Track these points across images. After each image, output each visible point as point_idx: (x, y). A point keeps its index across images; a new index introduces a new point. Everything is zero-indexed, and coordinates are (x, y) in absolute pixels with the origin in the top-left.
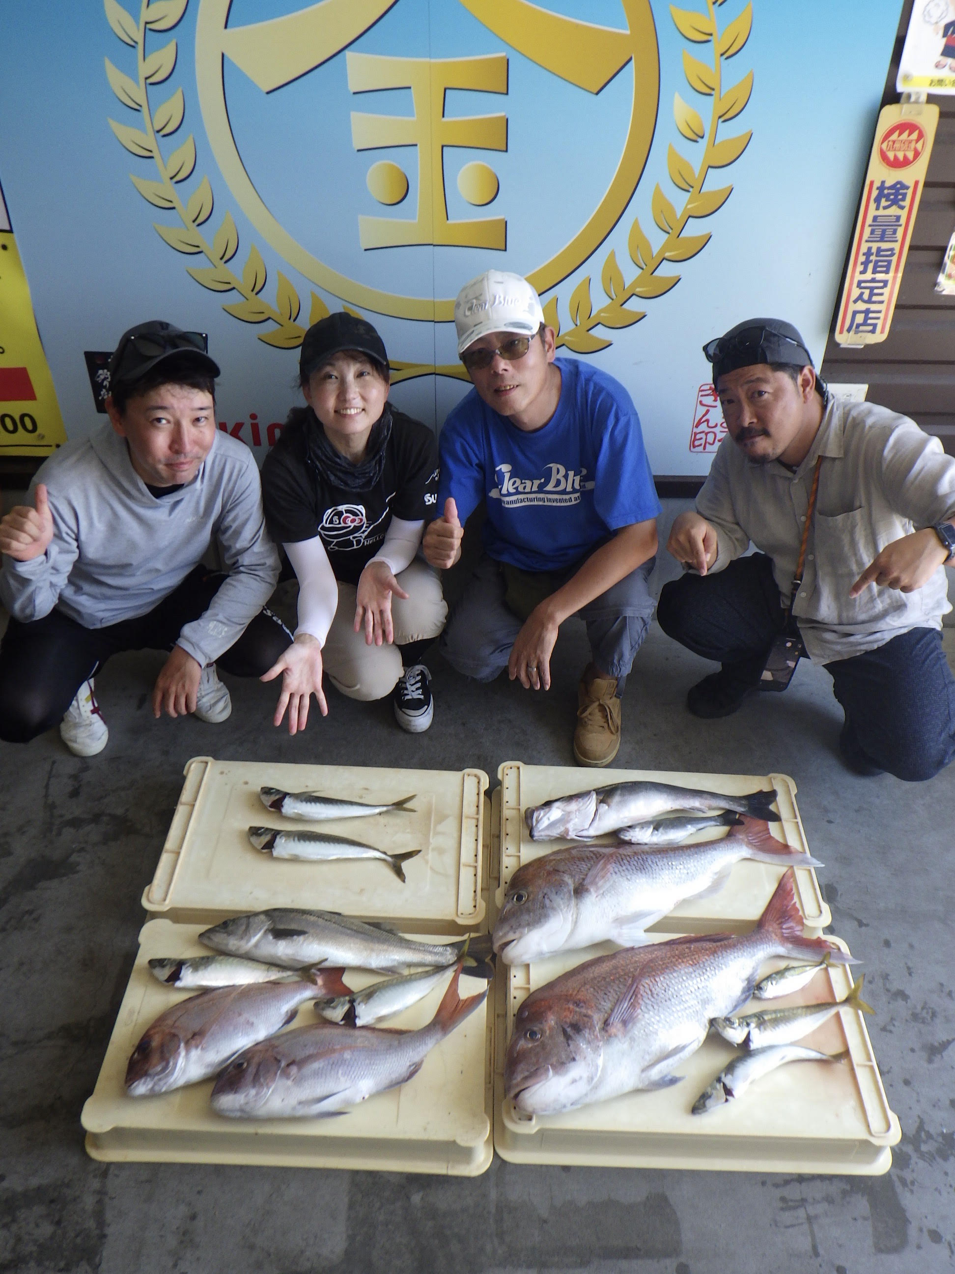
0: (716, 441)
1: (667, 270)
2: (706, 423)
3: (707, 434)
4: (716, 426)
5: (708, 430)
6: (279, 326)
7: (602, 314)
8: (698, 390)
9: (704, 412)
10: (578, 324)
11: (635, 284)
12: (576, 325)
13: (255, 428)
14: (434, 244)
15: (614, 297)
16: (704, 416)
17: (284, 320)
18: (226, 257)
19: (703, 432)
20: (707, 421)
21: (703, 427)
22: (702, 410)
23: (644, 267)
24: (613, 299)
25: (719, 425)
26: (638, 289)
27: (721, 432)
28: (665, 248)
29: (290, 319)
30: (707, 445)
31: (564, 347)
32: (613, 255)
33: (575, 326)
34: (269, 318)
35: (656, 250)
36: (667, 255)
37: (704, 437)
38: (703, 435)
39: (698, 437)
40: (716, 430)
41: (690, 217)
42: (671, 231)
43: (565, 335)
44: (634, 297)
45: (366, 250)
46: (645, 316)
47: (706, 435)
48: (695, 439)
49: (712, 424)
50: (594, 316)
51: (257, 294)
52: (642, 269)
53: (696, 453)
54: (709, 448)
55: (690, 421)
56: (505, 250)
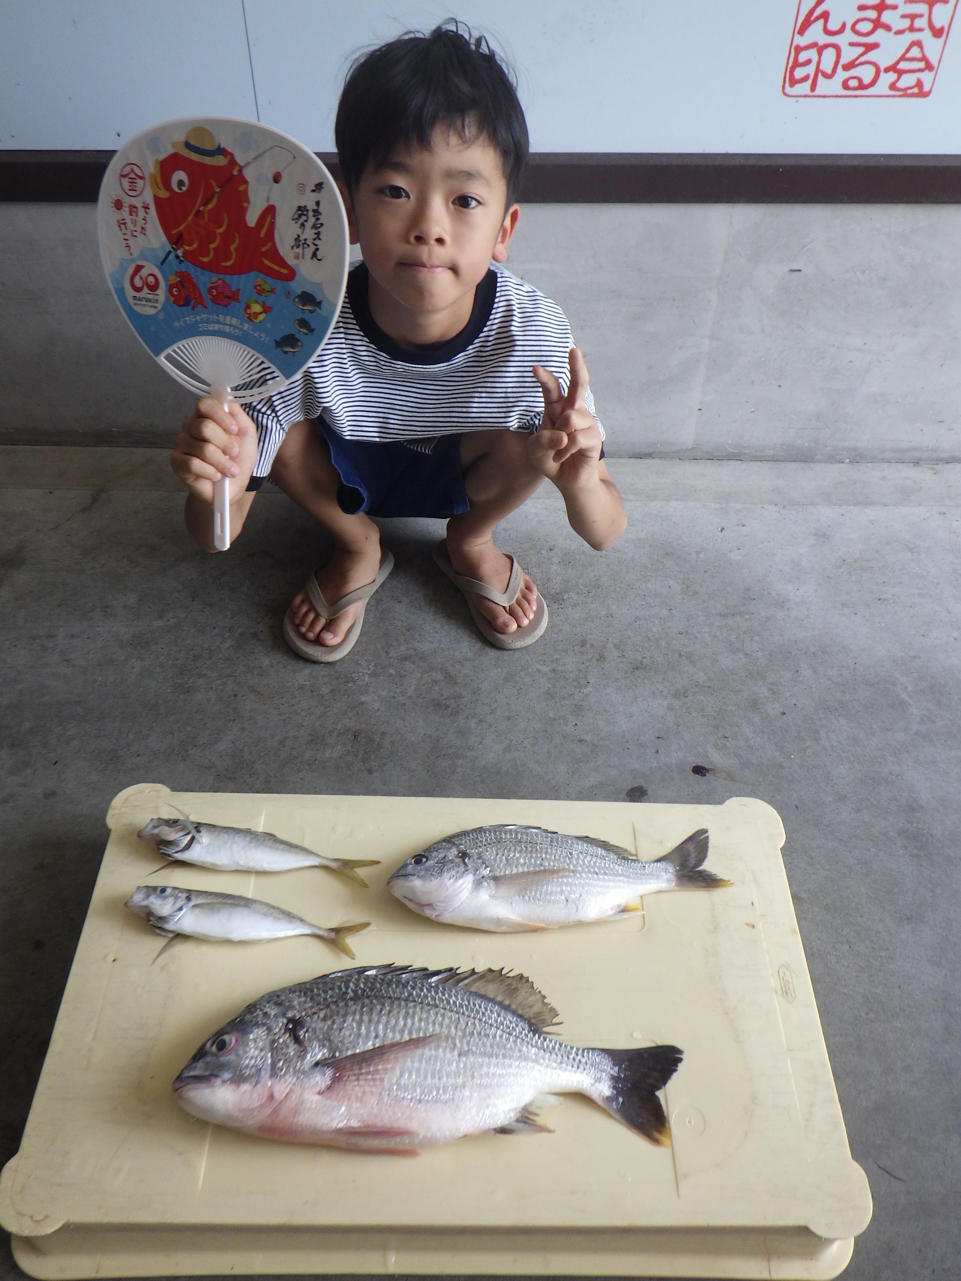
0: (840, 68)
2: (821, 22)
3: (821, 49)
4: (839, 31)
5: (823, 39)
19: (814, 45)
20: (825, 16)
21: (815, 33)
25: (848, 27)
27: (852, 44)
30: (820, 78)
37: (815, 58)
38: (812, 54)
39: (803, 57)
40: (842, 40)
47: (820, 53)
48: (796, 65)
49: (833, 25)
53: (795, 99)
54: (823, 85)
55: (788, 25)
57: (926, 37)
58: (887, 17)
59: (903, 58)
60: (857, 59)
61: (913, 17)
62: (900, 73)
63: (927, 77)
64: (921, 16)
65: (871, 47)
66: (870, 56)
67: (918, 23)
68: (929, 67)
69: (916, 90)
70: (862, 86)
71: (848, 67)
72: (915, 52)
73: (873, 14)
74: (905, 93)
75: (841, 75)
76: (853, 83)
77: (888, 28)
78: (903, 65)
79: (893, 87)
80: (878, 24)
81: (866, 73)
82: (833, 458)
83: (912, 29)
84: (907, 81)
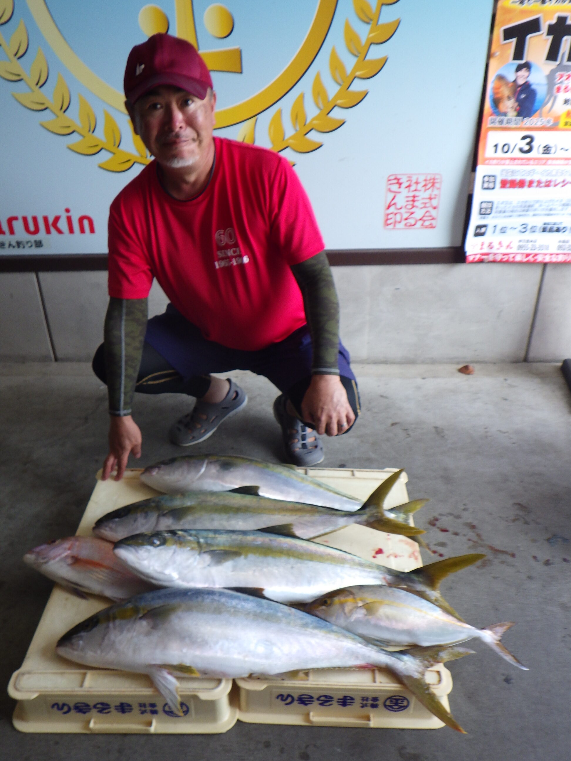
0: (403, 220)
1: (358, 86)
2: (394, 206)
3: (396, 214)
4: (401, 209)
5: (396, 211)
6: (83, 138)
7: (314, 122)
8: (387, 180)
9: (392, 197)
10: (298, 130)
11: (337, 97)
12: (296, 131)
13: (69, 220)
15: (322, 108)
16: (393, 199)
17: (85, 132)
18: (41, 83)
19: (391, 213)
20: (395, 204)
21: (392, 209)
22: (391, 196)
23: (342, 84)
24: (321, 110)
25: (403, 207)
26: (338, 101)
27: (406, 212)
28: (356, 69)
29: (89, 131)
30: (397, 223)
31: (289, 148)
32: (319, 75)
34: (74, 131)
35: (349, 70)
36: (358, 73)
37: (394, 217)
38: (392, 216)
39: (390, 217)
40: (401, 211)
41: (371, 44)
42: (359, 55)
43: (289, 139)
44: (336, 108)
46: (344, 123)
48: (387, 220)
49: (399, 206)
50: (309, 123)
51: (65, 111)
52: (340, 85)
53: (389, 230)
54: (398, 226)
55: (382, 206)
56: (241, 73)
57: (430, 209)
58: (416, 204)
59: (424, 216)
60: (408, 216)
61: (425, 203)
62: (425, 221)
63: (433, 222)
64: (428, 203)
65: (412, 213)
66: (413, 216)
67: (428, 205)
68: (433, 219)
69: (430, 226)
70: (411, 226)
71: (406, 219)
72: (427, 214)
73: (411, 203)
74: (427, 227)
75: (404, 222)
76: (408, 224)
77: (417, 207)
78: (425, 218)
79: (422, 225)
80: (413, 206)
81: (412, 221)
82: (423, 362)
83: (425, 207)
84: (427, 223)
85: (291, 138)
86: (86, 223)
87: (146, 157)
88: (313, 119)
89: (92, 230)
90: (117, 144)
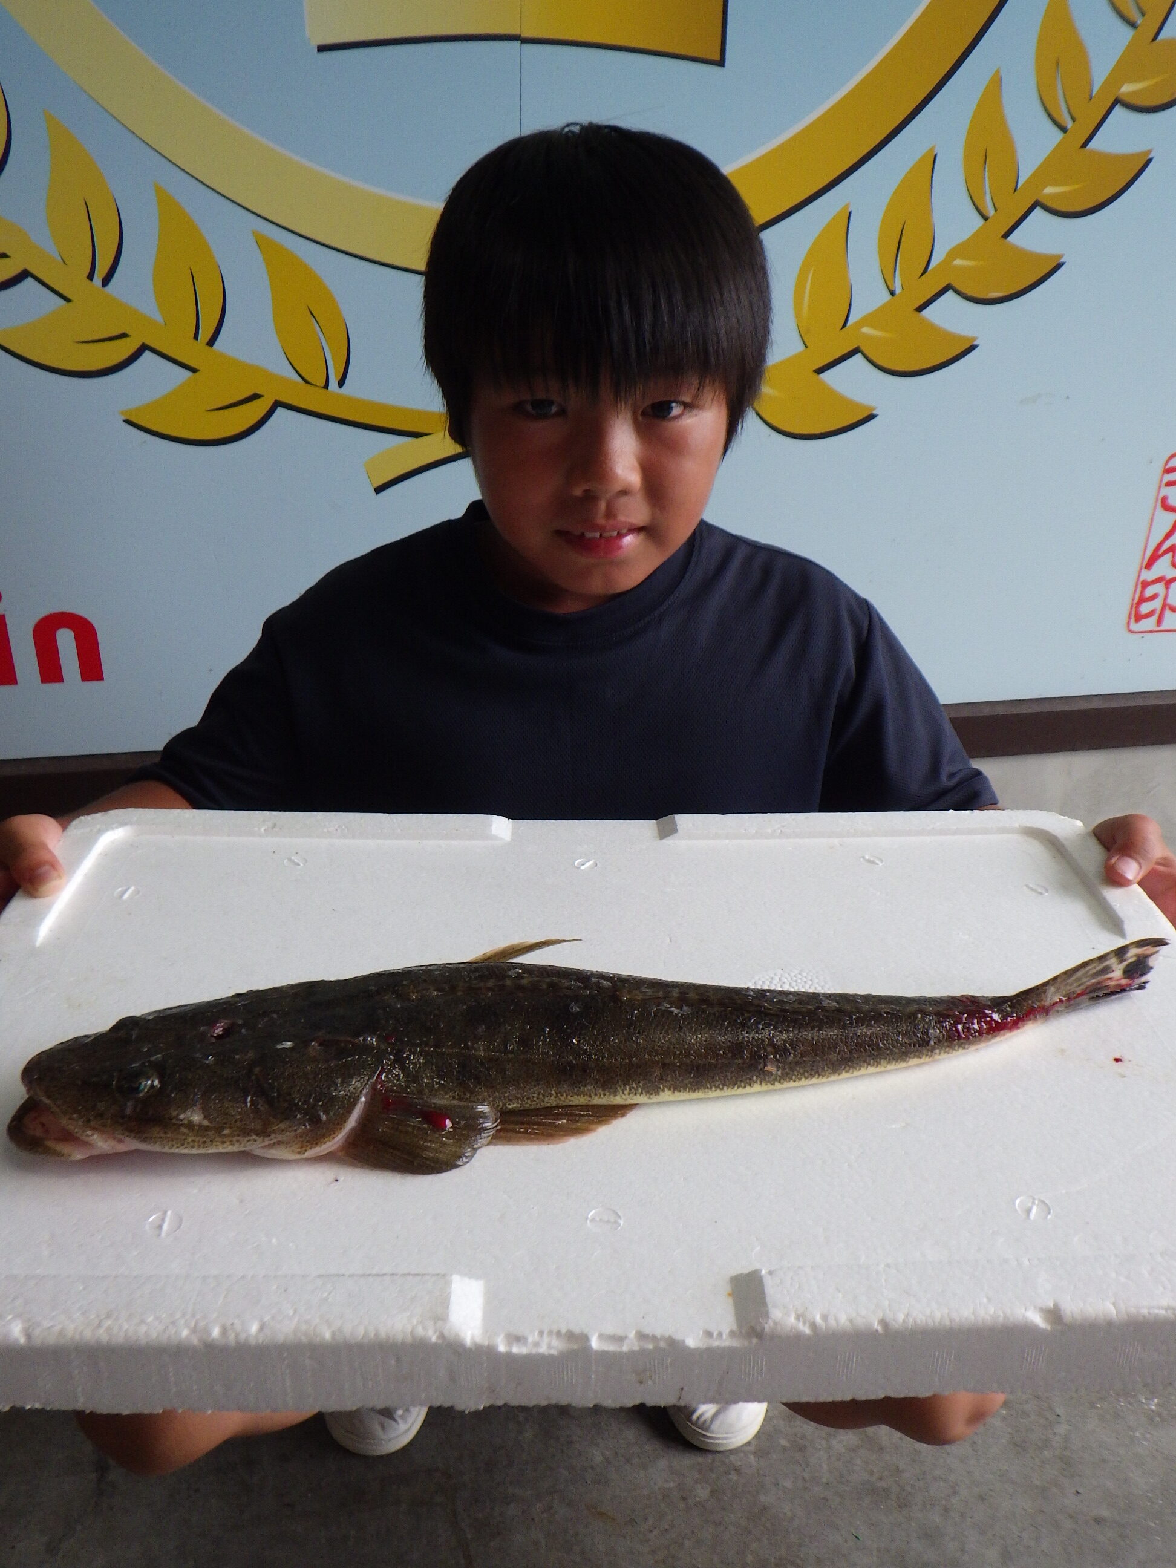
1: (1120, 136)
6: (62, 302)
7: (958, 262)
8: (1160, 470)
10: (898, 291)
11: (1046, 172)
12: (892, 293)
14: (526, 34)
15: (991, 212)
17: (73, 281)
23: (1069, 125)
24: (986, 218)
26: (1049, 190)
28: (1122, 70)
29: (91, 277)
31: (858, 357)
32: (996, 84)
33: (889, 297)
34: (24, 275)
35: (1100, 72)
36: (1127, 89)
42: (1140, 20)
43: (865, 321)
44: (1038, 210)
45: (322, 49)
46: (1059, 266)
50: (940, 265)
52: (1064, 129)
53: (1141, 635)
55: (1135, 558)
56: (721, 63)
85: (871, 319)
86: (66, 640)
87: (326, 386)
88: (954, 253)
89: (91, 669)
90: (205, 334)
